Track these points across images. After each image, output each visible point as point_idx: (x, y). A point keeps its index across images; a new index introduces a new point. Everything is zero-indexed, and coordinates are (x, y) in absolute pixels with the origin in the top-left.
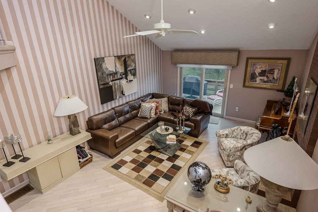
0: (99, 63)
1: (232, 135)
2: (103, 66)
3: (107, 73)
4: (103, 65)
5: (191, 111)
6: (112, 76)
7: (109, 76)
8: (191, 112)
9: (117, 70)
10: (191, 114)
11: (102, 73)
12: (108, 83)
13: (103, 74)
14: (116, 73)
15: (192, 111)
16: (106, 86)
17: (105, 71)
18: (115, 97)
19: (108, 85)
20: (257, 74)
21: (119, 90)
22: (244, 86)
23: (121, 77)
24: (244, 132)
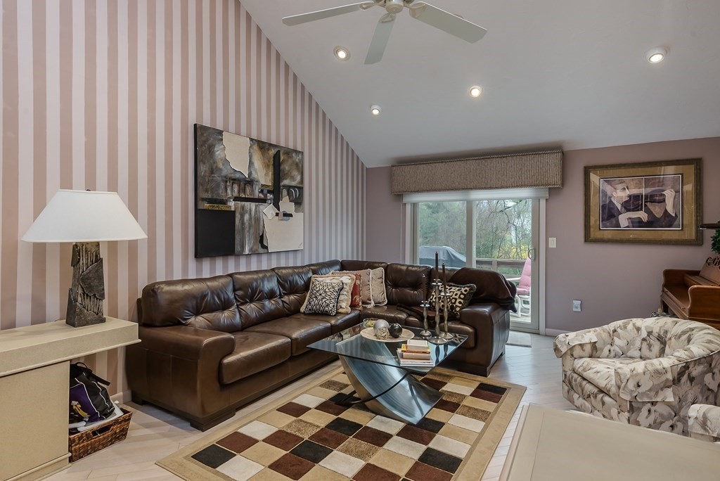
0: (207, 140)
1: (612, 349)
2: (217, 153)
3: (224, 172)
4: (216, 149)
5: (456, 295)
6: (239, 186)
7: (228, 183)
8: (457, 297)
9: (254, 175)
10: (460, 303)
11: (212, 169)
12: (224, 202)
13: (212, 172)
14: (250, 182)
15: (462, 293)
16: (217, 207)
17: (220, 165)
18: (238, 248)
19: (222, 207)
20: (619, 207)
21: (252, 231)
22: (588, 239)
23: (261, 196)
24: (650, 333)
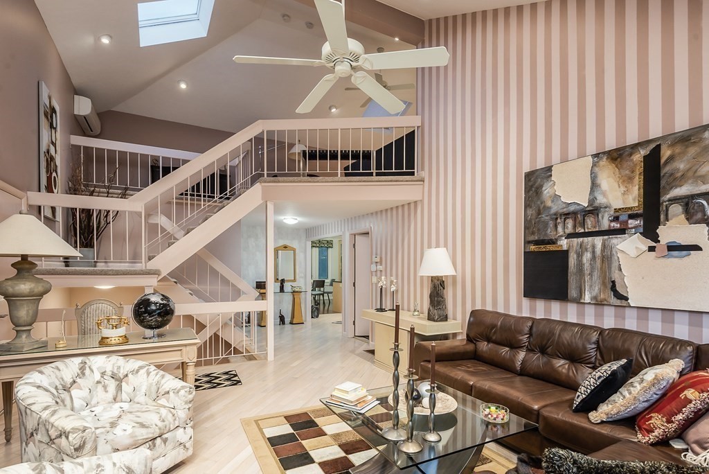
0: (535, 182)
2: (545, 192)
3: (553, 211)
4: (544, 189)
6: (575, 220)
7: (559, 220)
9: (601, 200)
11: (539, 210)
12: (552, 242)
13: (539, 213)
14: (594, 210)
16: (543, 248)
17: (549, 203)
18: (573, 292)
19: (551, 248)
21: (596, 274)
23: (617, 225)
